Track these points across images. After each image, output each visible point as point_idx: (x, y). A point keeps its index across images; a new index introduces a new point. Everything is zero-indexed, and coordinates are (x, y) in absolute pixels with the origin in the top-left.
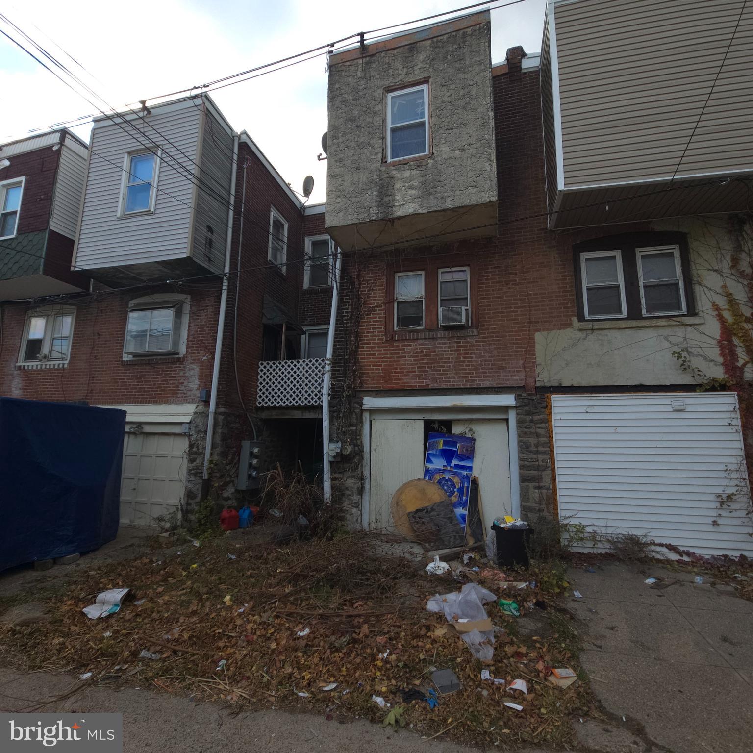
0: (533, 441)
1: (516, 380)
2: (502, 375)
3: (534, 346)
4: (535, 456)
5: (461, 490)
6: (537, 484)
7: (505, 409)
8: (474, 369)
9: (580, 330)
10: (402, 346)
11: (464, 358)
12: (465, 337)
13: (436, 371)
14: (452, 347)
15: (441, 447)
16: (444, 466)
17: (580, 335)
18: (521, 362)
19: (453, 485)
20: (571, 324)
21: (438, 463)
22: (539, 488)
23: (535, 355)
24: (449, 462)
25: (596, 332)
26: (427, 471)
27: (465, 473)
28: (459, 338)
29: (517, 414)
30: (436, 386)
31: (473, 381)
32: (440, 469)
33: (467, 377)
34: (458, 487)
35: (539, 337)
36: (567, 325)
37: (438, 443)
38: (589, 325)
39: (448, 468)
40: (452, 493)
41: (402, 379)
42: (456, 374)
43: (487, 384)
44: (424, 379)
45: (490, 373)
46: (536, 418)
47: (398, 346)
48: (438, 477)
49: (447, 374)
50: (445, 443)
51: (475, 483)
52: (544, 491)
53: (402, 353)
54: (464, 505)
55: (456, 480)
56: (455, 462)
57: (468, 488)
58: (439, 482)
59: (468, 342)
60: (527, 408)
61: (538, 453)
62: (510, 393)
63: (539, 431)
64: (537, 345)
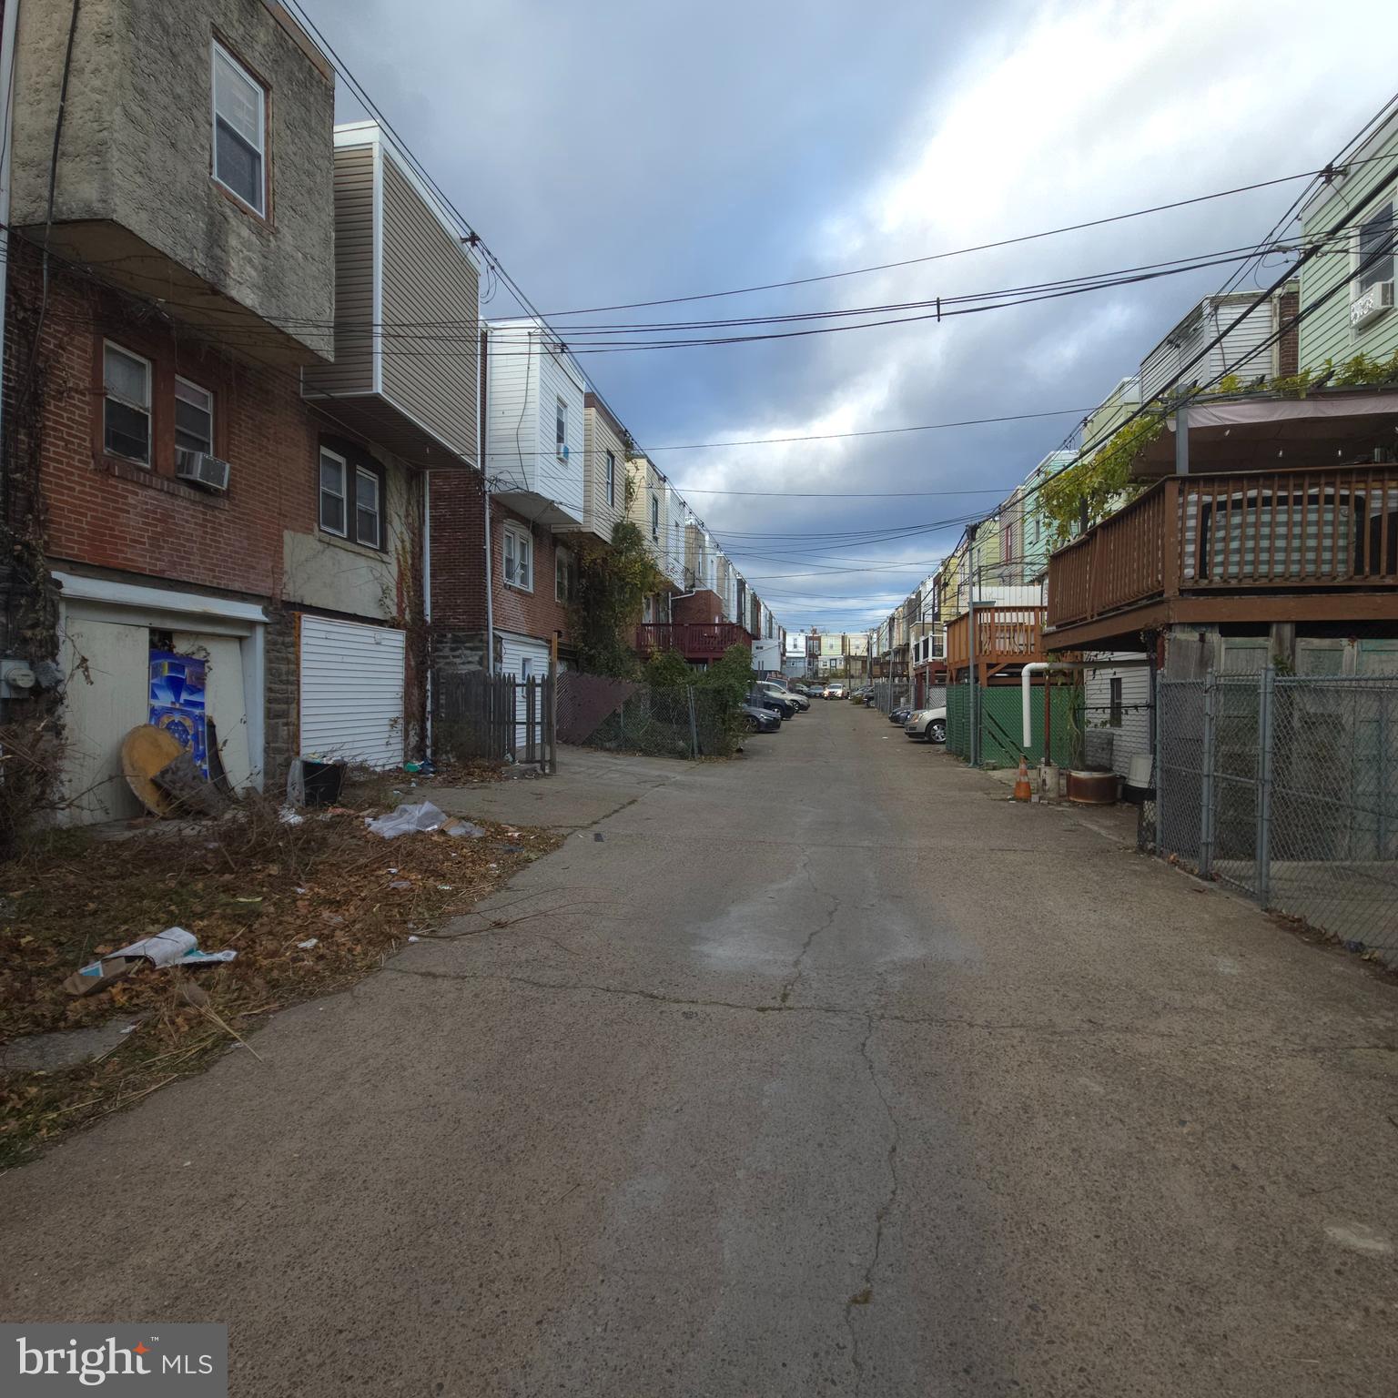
0: (284, 668)
1: (264, 588)
2: (252, 576)
3: (282, 547)
4: (284, 687)
5: (196, 736)
6: (285, 720)
7: (251, 624)
8: (222, 561)
9: (320, 541)
10: (124, 489)
11: (211, 540)
12: (214, 508)
13: (177, 550)
14: (197, 518)
15: (166, 673)
16: (173, 703)
17: (319, 546)
18: (270, 565)
19: (185, 731)
20: (312, 530)
21: (165, 699)
22: (287, 724)
23: (282, 558)
24: (177, 696)
25: (332, 548)
26: (153, 711)
27: (197, 711)
28: (206, 506)
29: (267, 633)
30: (174, 575)
31: (221, 578)
32: (168, 708)
33: (213, 571)
34: (191, 732)
35: (288, 536)
36: (309, 531)
37: (161, 666)
38: (327, 538)
39: (178, 706)
40: (186, 742)
41: (122, 552)
42: (202, 562)
43: (236, 586)
44: (158, 559)
45: (240, 570)
46: (287, 640)
47: (116, 487)
48: (166, 720)
49: (189, 560)
50: (172, 667)
51: (212, 726)
52: (291, 728)
53: (123, 504)
54: (202, 757)
55: (188, 723)
56: (184, 696)
57: (203, 732)
58: (168, 728)
59: (215, 517)
60: (278, 627)
61: (288, 682)
62: (257, 603)
63: (289, 655)
64: (285, 547)
